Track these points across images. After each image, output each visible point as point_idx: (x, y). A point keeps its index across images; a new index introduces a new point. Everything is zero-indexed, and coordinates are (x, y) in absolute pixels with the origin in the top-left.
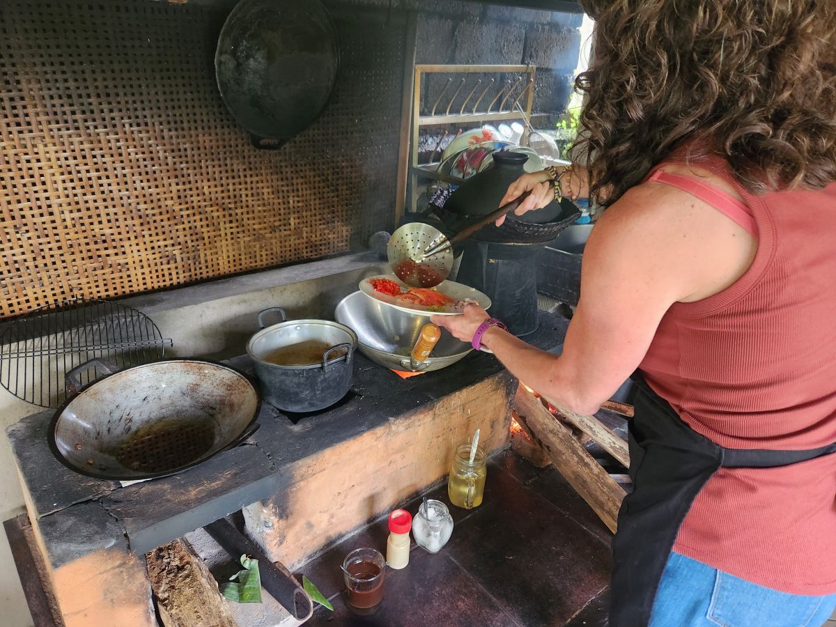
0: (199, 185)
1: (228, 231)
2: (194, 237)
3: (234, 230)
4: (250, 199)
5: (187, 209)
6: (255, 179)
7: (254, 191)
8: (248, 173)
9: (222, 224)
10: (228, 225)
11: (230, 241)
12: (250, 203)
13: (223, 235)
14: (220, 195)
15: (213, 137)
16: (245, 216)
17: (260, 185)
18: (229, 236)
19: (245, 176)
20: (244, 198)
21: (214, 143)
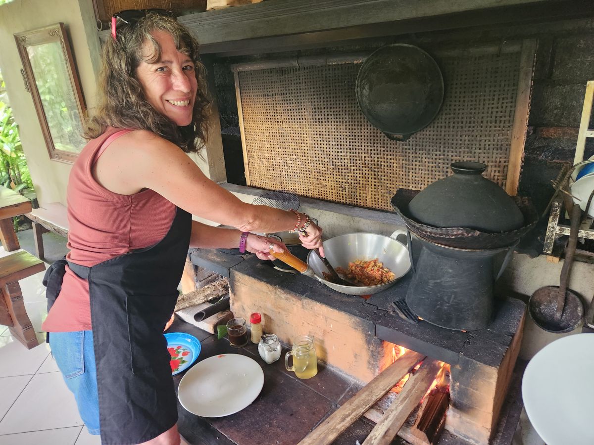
0: (360, 155)
1: (373, 183)
2: (355, 182)
3: (376, 184)
4: (386, 168)
5: (354, 166)
6: (389, 157)
7: (388, 164)
8: (386, 153)
9: (370, 178)
10: (373, 180)
11: (373, 189)
12: (386, 170)
13: (370, 185)
14: (370, 162)
15: (369, 131)
16: (383, 177)
17: (392, 161)
18: (373, 186)
19: (384, 154)
20: (383, 167)
21: (369, 134)
